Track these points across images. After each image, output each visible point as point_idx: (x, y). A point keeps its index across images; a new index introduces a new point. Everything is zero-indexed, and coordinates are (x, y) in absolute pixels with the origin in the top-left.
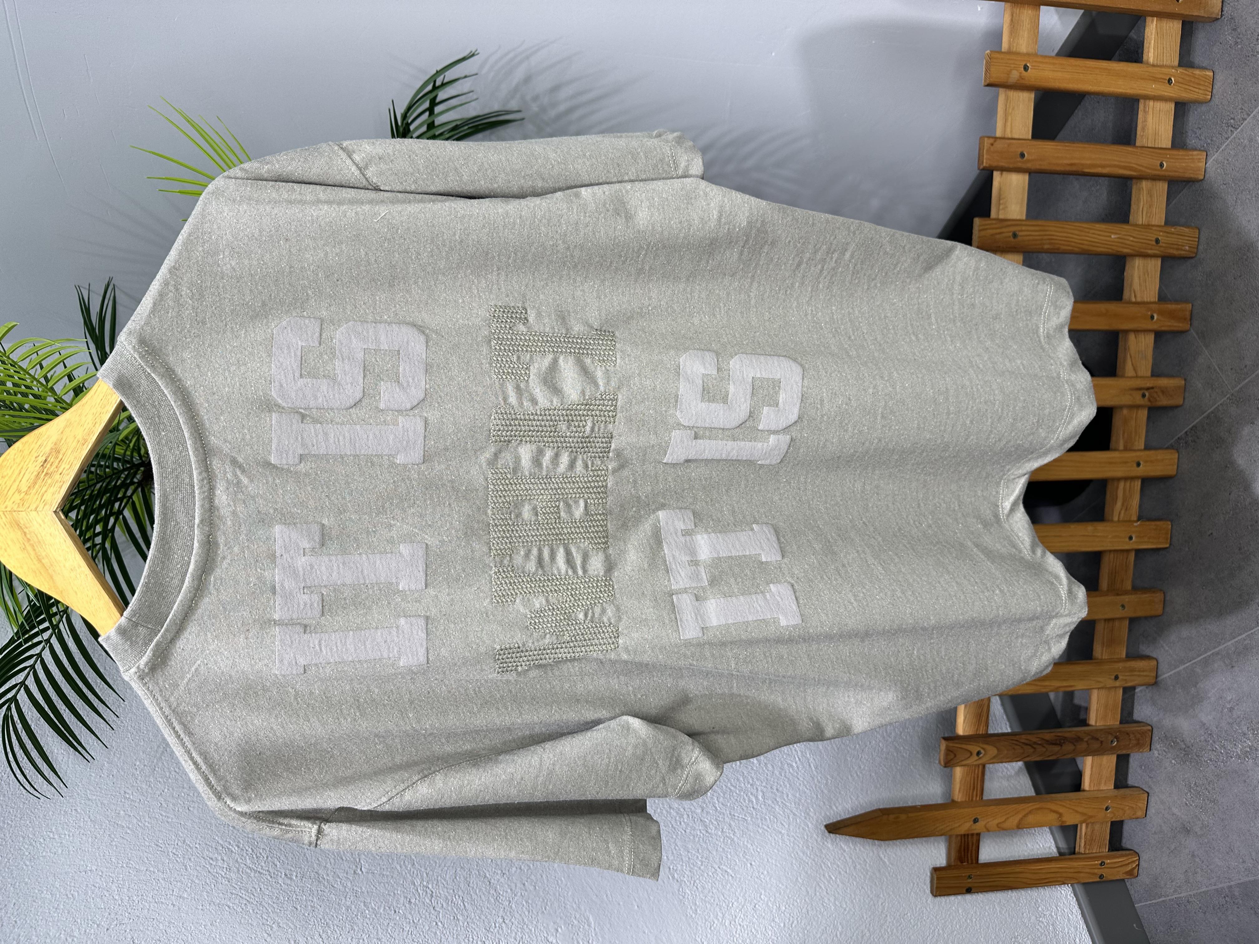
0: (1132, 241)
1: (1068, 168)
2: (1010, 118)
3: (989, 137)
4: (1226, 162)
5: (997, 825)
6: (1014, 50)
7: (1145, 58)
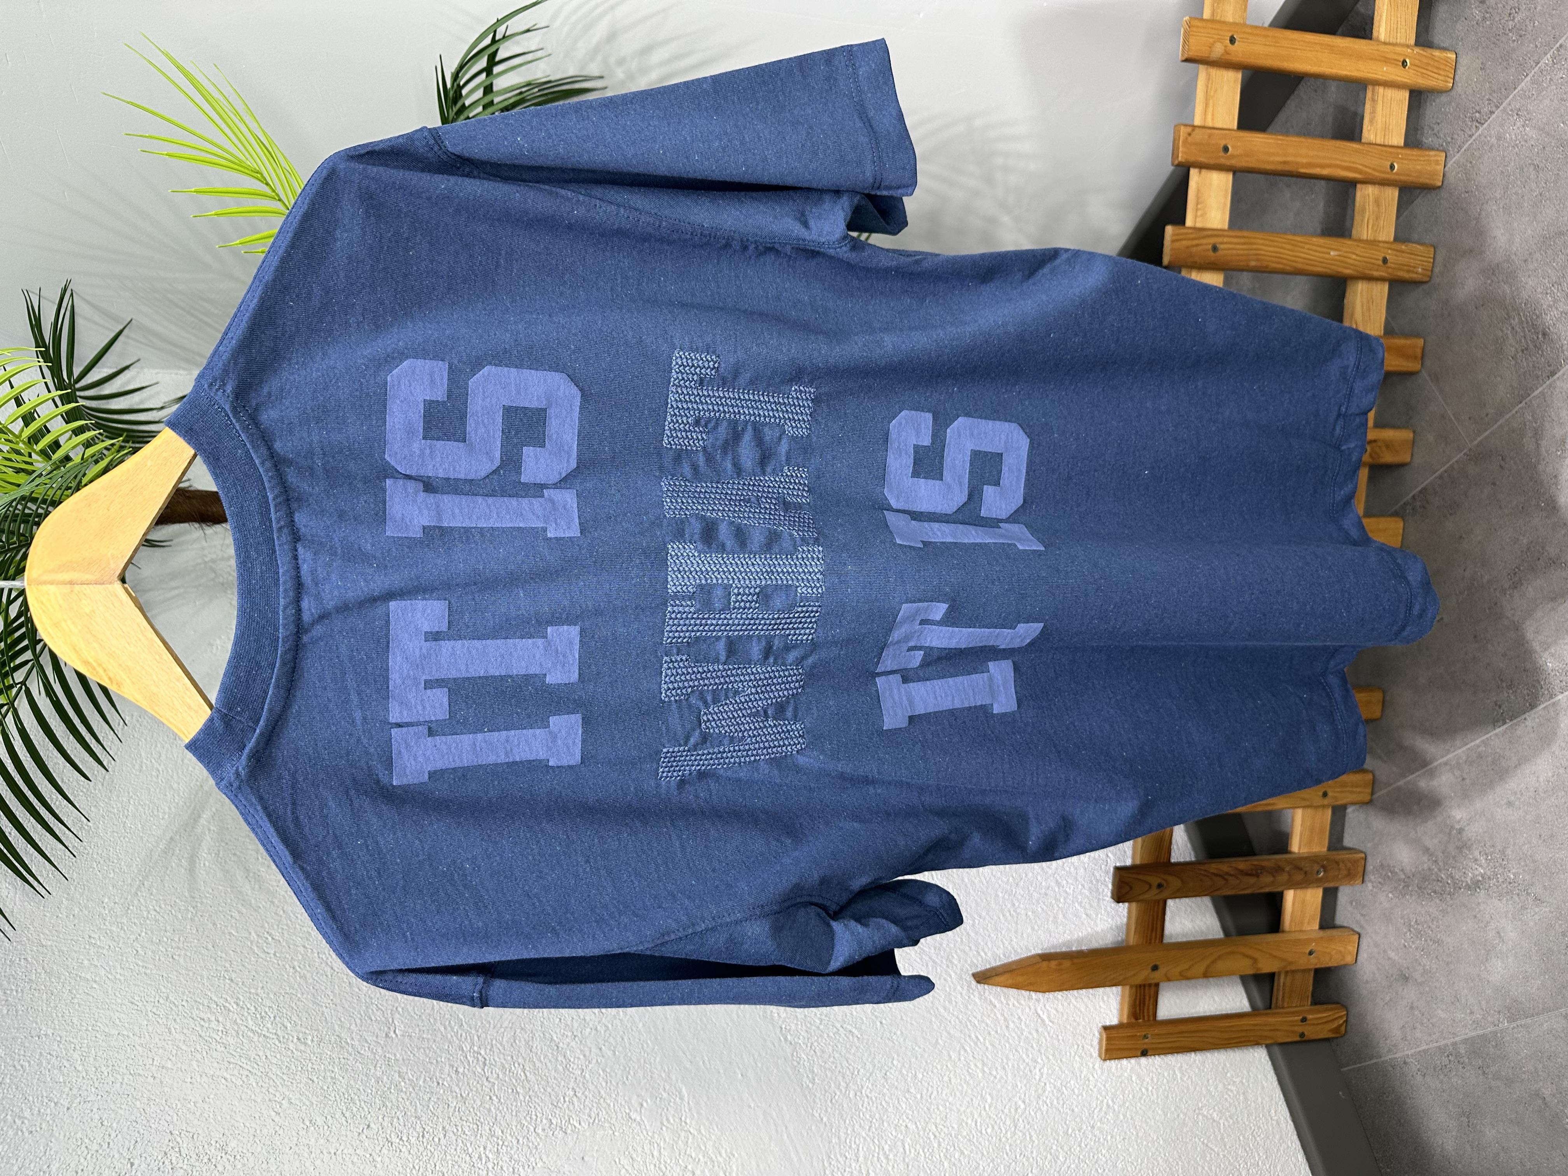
0: (1354, 260)
1: (1280, 167)
2: (1211, 102)
3: (1186, 125)
4: (1469, 165)
5: (1180, 973)
6: (1218, 18)
7: (1375, 34)
